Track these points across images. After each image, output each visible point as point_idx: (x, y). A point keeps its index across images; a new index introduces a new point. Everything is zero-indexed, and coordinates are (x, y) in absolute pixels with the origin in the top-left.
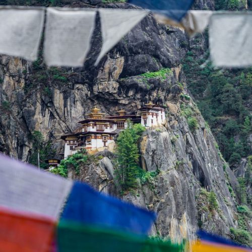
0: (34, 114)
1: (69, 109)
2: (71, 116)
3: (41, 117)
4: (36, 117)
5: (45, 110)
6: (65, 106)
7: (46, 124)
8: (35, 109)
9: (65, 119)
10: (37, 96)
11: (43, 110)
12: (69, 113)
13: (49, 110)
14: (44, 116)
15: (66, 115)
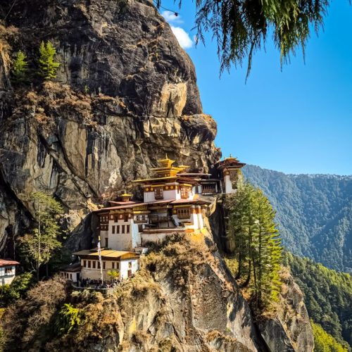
0: (23, 162)
1: (97, 157)
2: (99, 170)
3: (36, 167)
4: (26, 166)
5: (45, 156)
6: (89, 151)
7: (45, 180)
8: (25, 153)
9: (86, 173)
10: (29, 131)
11: (41, 156)
12: (96, 165)
13: (51, 156)
14: (43, 167)
15: (90, 166)
